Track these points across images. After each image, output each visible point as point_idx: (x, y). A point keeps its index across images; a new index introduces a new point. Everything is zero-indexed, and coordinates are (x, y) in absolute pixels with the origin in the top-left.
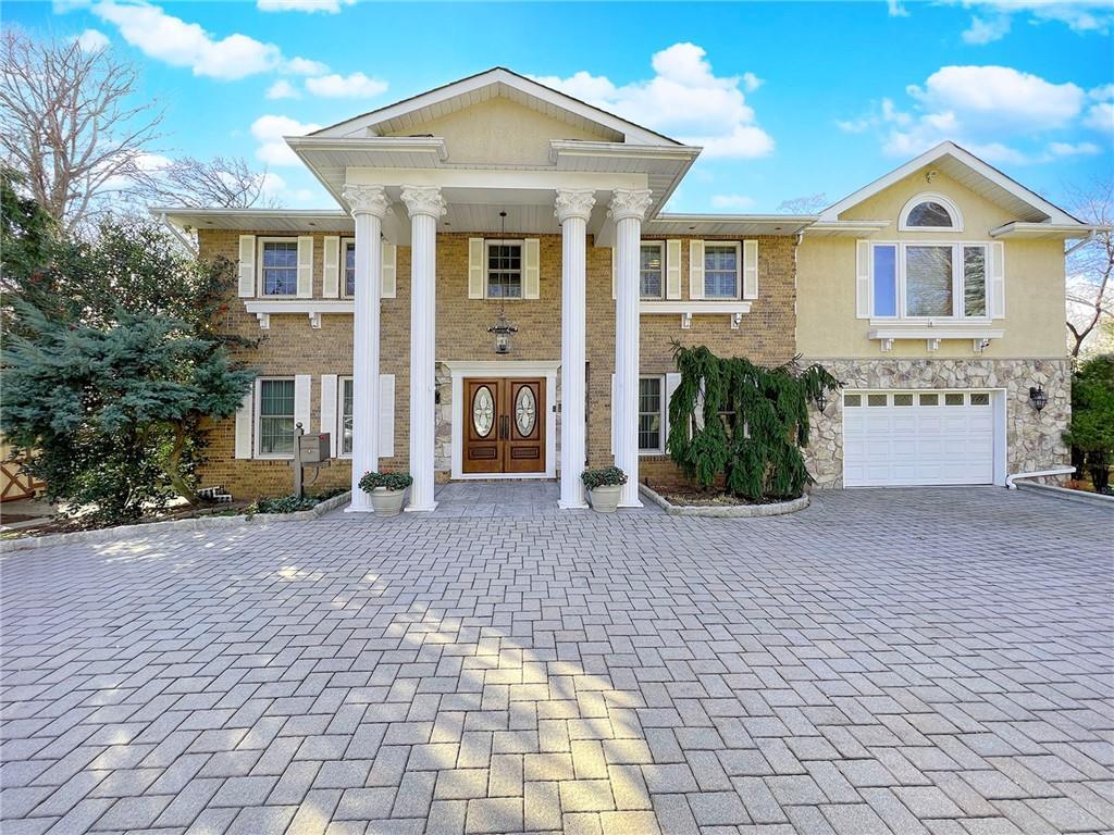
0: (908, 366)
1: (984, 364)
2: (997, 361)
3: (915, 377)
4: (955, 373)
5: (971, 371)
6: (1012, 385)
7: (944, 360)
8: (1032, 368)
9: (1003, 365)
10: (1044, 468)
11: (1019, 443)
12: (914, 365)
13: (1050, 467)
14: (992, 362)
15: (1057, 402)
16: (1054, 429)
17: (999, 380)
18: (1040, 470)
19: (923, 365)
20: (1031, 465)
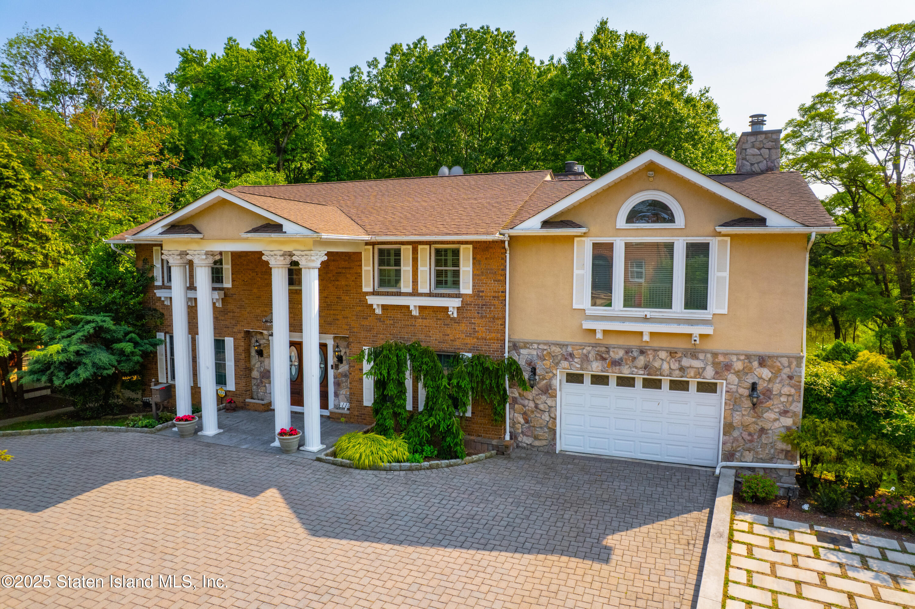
0: (621, 353)
1: (701, 356)
2: (715, 355)
3: (627, 364)
4: (669, 363)
5: (686, 362)
6: (732, 378)
7: (658, 351)
8: (756, 364)
9: (721, 358)
10: (763, 461)
11: (736, 434)
12: (627, 353)
13: (770, 460)
14: (709, 356)
15: (783, 399)
16: (777, 424)
17: (717, 373)
18: (757, 462)
19: (635, 354)
20: (749, 456)
